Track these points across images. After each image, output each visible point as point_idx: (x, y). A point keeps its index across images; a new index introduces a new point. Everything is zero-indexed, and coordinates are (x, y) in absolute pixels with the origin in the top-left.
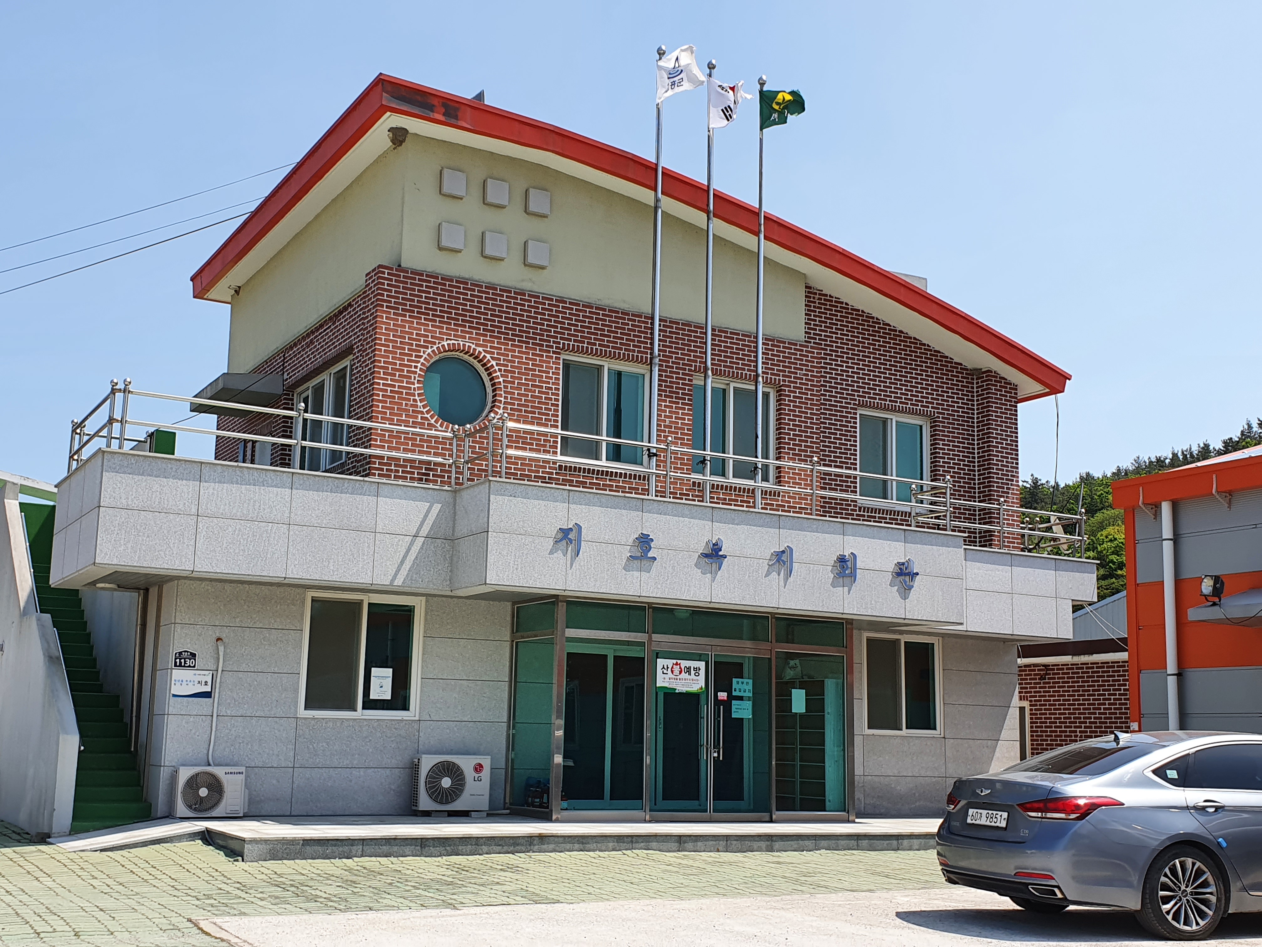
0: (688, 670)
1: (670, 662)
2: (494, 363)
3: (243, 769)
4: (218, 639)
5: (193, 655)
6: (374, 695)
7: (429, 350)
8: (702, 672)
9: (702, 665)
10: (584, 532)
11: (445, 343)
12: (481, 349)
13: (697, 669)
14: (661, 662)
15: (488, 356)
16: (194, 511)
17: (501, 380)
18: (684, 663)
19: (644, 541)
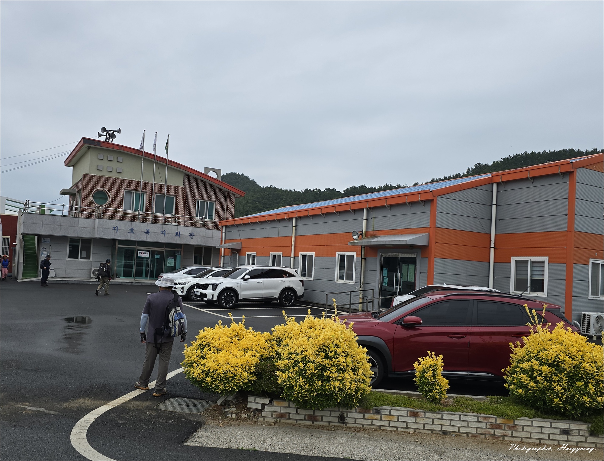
0: (145, 253)
1: (141, 252)
2: (109, 192)
3: (54, 269)
4: (50, 245)
5: (45, 248)
6: (82, 256)
7: (94, 190)
8: (148, 254)
9: (148, 252)
10: (118, 228)
11: (98, 189)
12: (106, 190)
13: (147, 253)
14: (139, 252)
15: (107, 191)
16: (42, 223)
17: (110, 196)
18: (144, 252)
19: (132, 230)
